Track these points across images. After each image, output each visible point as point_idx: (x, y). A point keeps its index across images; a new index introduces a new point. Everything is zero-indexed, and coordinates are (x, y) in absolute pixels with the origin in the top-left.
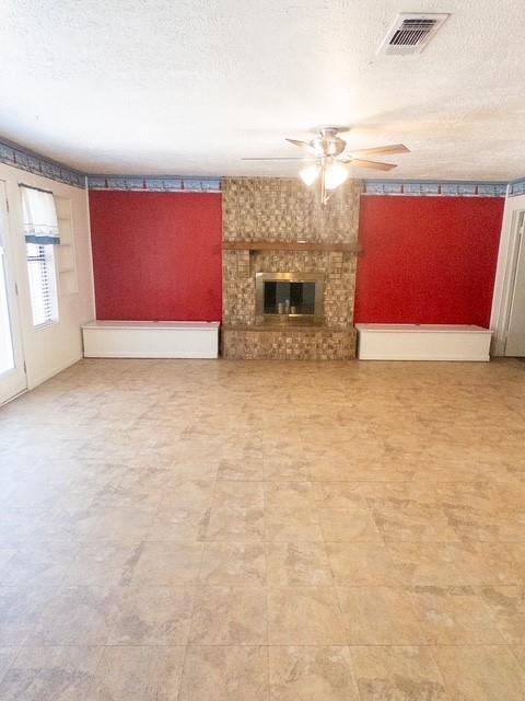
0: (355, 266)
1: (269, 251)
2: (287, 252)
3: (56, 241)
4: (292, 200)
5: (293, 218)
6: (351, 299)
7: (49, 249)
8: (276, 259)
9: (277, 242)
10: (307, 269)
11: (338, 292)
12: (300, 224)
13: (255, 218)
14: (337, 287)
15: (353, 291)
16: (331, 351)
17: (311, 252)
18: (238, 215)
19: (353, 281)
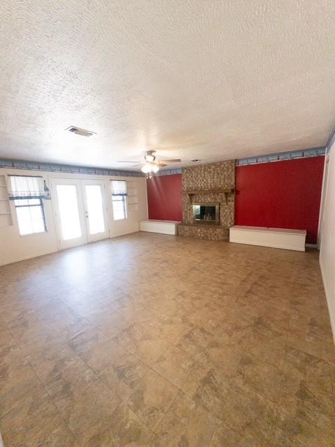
0: (233, 199)
1: (198, 194)
2: (205, 194)
3: (126, 195)
4: (206, 173)
5: (207, 180)
6: (232, 214)
7: (125, 197)
8: (201, 197)
9: (201, 190)
10: (213, 201)
11: (226, 211)
12: (210, 182)
13: (193, 181)
14: (226, 209)
15: (233, 210)
16: (216, 237)
17: (214, 193)
18: (187, 180)
19: (233, 206)
